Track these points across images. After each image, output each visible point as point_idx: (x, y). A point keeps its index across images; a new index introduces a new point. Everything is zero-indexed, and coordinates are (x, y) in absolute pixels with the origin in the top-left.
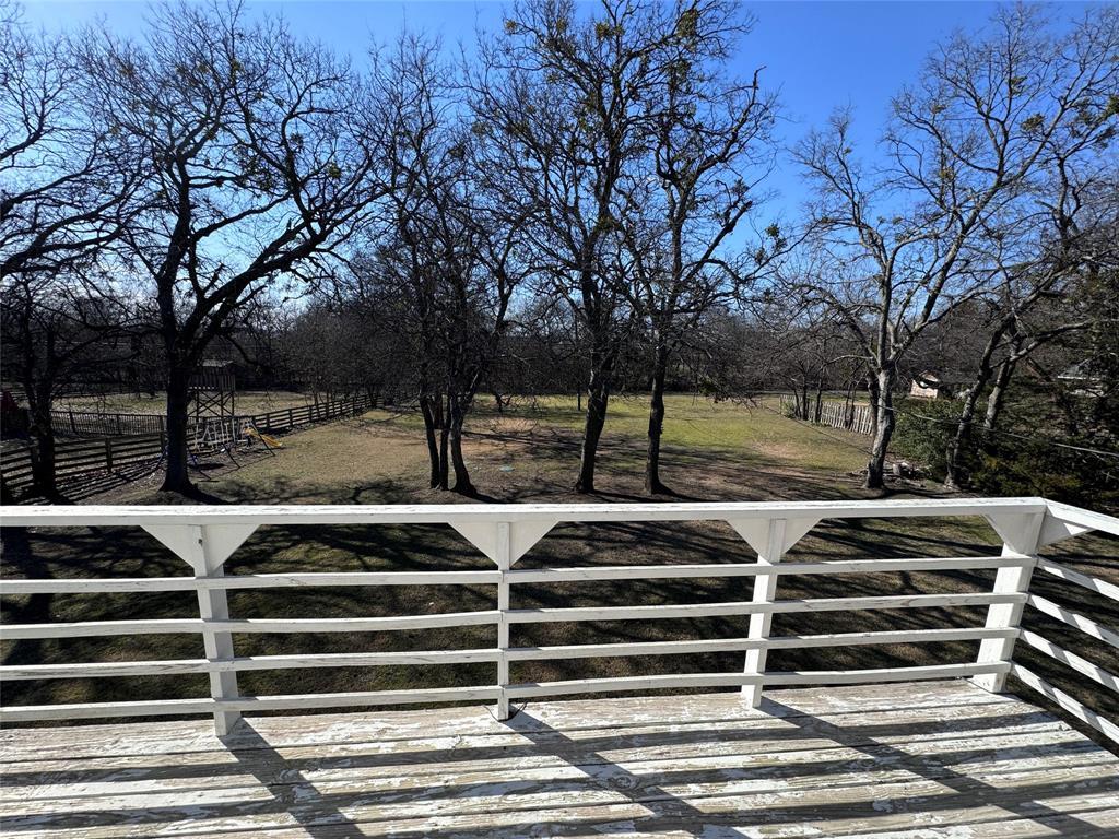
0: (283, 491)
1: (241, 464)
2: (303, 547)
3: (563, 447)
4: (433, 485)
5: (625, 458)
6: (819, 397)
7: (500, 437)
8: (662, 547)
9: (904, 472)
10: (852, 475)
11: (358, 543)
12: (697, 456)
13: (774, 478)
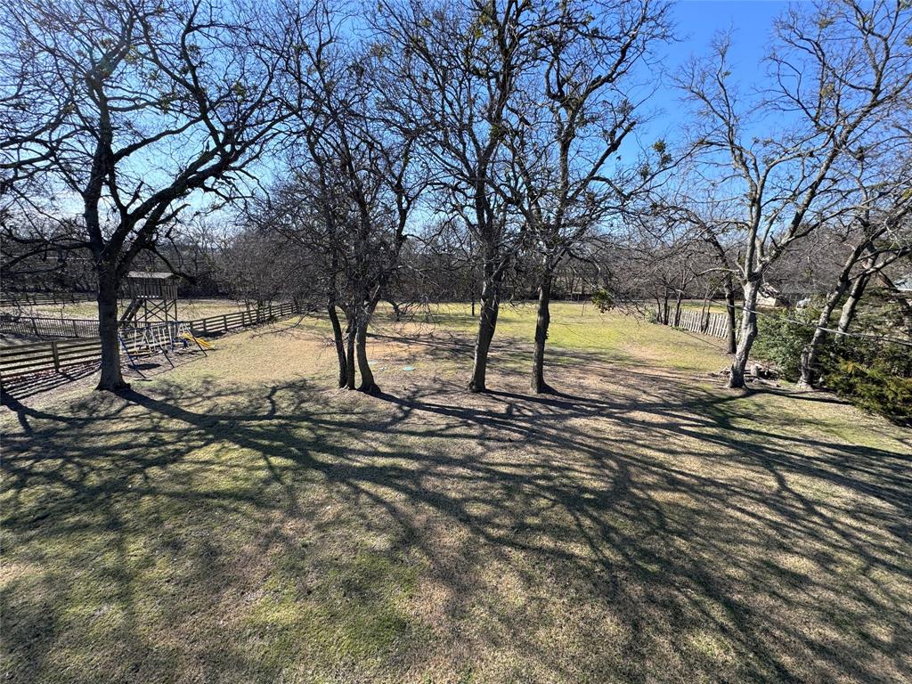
0: (208, 390)
1: (175, 364)
2: (215, 446)
3: (458, 349)
4: (342, 385)
5: (512, 359)
6: (679, 305)
7: (405, 340)
8: (548, 447)
9: (760, 374)
10: (713, 375)
11: (267, 443)
12: (574, 357)
13: (644, 377)
